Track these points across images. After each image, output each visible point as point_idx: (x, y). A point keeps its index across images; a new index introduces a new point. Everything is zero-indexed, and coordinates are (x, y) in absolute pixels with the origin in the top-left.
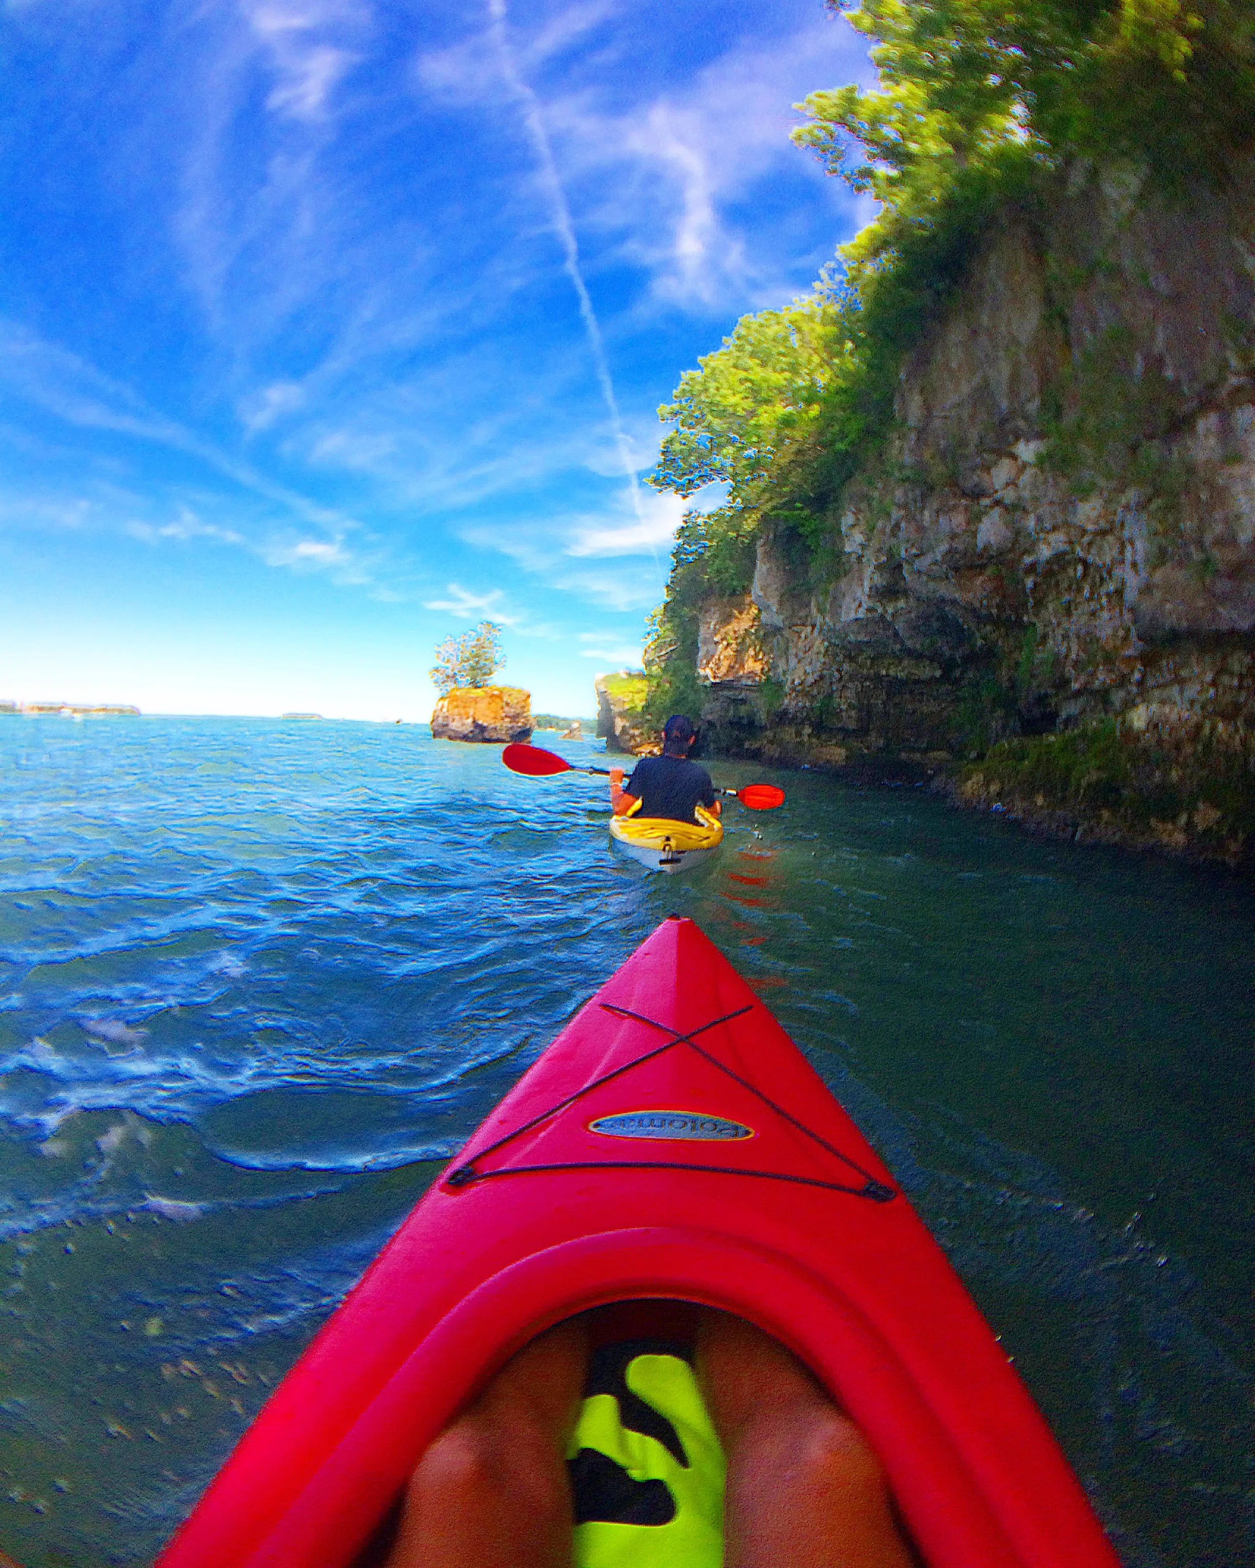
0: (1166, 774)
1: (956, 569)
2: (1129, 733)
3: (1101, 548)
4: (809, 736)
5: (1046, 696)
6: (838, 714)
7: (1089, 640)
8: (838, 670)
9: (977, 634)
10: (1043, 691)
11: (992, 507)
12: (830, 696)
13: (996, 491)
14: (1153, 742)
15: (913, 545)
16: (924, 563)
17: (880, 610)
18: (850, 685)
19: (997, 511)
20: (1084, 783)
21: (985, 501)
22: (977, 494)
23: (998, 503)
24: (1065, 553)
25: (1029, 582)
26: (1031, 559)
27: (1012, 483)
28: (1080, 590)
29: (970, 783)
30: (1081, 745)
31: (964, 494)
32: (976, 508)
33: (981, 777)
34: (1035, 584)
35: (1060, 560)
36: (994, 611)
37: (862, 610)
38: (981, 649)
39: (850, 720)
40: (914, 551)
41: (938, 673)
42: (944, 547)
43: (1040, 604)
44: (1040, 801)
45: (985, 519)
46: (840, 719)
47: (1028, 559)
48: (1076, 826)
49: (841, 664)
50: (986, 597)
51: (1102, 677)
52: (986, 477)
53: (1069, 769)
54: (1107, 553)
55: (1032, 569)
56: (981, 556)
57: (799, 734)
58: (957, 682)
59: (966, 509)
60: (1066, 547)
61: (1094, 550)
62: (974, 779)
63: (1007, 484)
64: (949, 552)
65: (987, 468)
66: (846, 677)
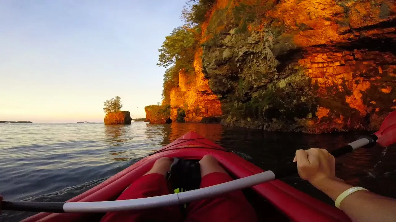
0: (299, 100)
1: (218, 65)
2: (278, 89)
3: (257, 47)
4: (195, 115)
5: (248, 93)
6: (200, 109)
7: (257, 73)
8: (199, 99)
9: (228, 84)
10: (246, 92)
11: (226, 48)
12: (198, 106)
13: (226, 44)
14: (290, 90)
15: (207, 62)
16: (210, 66)
17: (205, 83)
18: (202, 102)
19: (227, 49)
20: (264, 110)
21: (224, 47)
22: (221, 46)
23: (227, 47)
24: (247, 52)
25: (238, 65)
26: (238, 58)
27: (230, 41)
28: (253, 61)
29: (228, 118)
30: (260, 100)
31: (218, 47)
32: (222, 49)
33: (231, 116)
34: (240, 65)
35: (246, 54)
36: (230, 75)
37: (201, 83)
38: (230, 87)
39: (203, 110)
40: (208, 63)
41: (221, 96)
42: (214, 60)
43: (242, 70)
44: (249, 119)
45: (224, 52)
46: (201, 110)
47: (237, 59)
48: (263, 125)
49: (199, 98)
50: (227, 71)
51: (264, 81)
52: (223, 41)
53: (257, 108)
54: (260, 48)
55: (238, 61)
56: (224, 61)
57: (192, 115)
58: (226, 98)
59: (219, 50)
60: (247, 50)
61: (255, 48)
62: (229, 117)
63: (229, 41)
64: (215, 61)
65: (223, 39)
66: (201, 101)
